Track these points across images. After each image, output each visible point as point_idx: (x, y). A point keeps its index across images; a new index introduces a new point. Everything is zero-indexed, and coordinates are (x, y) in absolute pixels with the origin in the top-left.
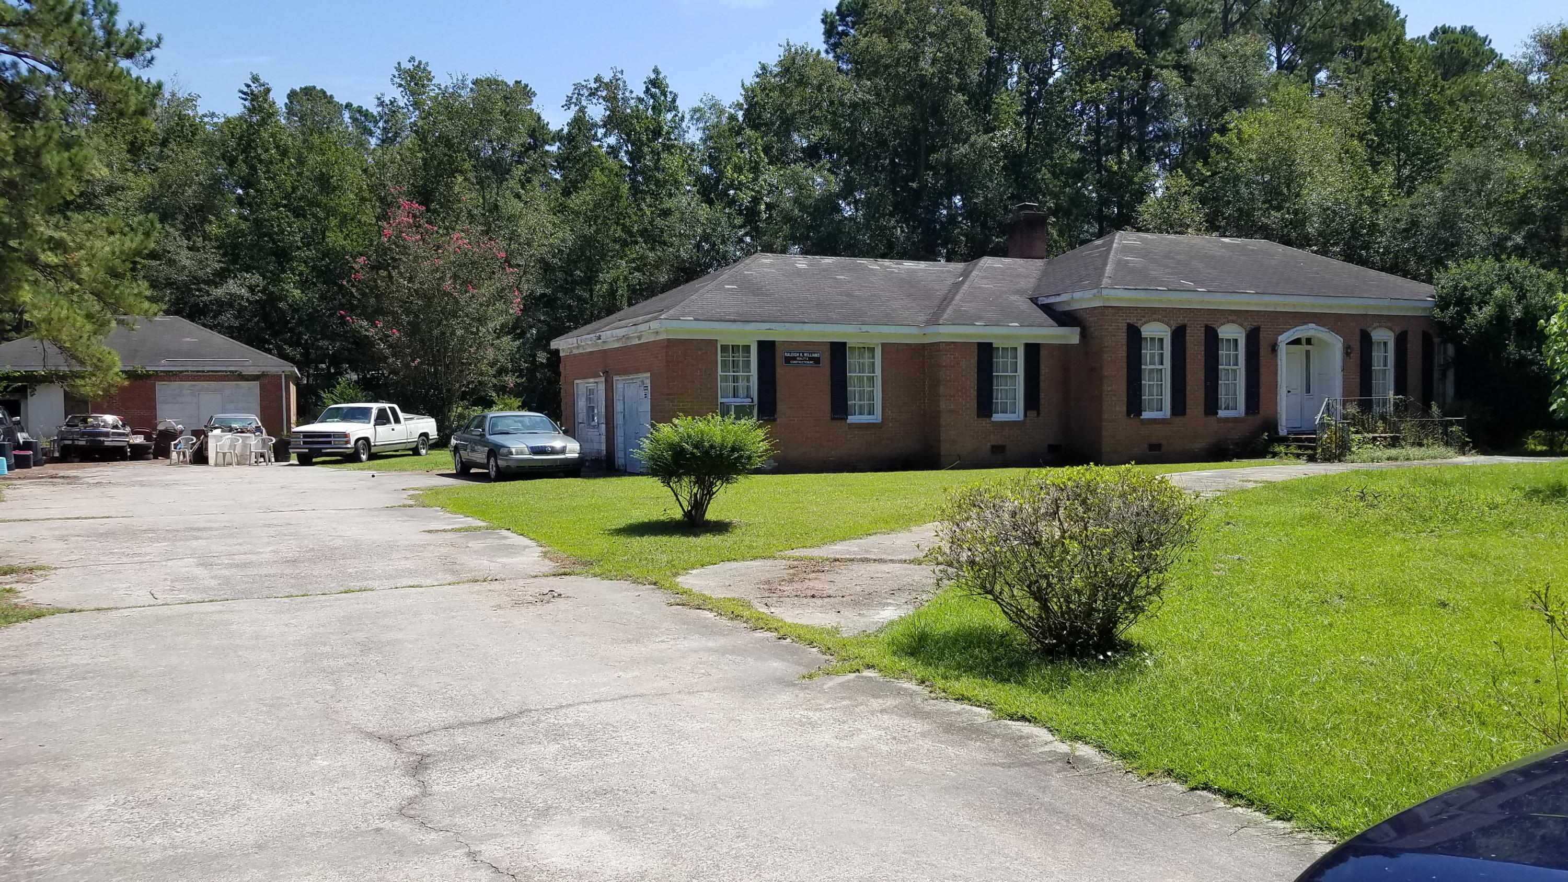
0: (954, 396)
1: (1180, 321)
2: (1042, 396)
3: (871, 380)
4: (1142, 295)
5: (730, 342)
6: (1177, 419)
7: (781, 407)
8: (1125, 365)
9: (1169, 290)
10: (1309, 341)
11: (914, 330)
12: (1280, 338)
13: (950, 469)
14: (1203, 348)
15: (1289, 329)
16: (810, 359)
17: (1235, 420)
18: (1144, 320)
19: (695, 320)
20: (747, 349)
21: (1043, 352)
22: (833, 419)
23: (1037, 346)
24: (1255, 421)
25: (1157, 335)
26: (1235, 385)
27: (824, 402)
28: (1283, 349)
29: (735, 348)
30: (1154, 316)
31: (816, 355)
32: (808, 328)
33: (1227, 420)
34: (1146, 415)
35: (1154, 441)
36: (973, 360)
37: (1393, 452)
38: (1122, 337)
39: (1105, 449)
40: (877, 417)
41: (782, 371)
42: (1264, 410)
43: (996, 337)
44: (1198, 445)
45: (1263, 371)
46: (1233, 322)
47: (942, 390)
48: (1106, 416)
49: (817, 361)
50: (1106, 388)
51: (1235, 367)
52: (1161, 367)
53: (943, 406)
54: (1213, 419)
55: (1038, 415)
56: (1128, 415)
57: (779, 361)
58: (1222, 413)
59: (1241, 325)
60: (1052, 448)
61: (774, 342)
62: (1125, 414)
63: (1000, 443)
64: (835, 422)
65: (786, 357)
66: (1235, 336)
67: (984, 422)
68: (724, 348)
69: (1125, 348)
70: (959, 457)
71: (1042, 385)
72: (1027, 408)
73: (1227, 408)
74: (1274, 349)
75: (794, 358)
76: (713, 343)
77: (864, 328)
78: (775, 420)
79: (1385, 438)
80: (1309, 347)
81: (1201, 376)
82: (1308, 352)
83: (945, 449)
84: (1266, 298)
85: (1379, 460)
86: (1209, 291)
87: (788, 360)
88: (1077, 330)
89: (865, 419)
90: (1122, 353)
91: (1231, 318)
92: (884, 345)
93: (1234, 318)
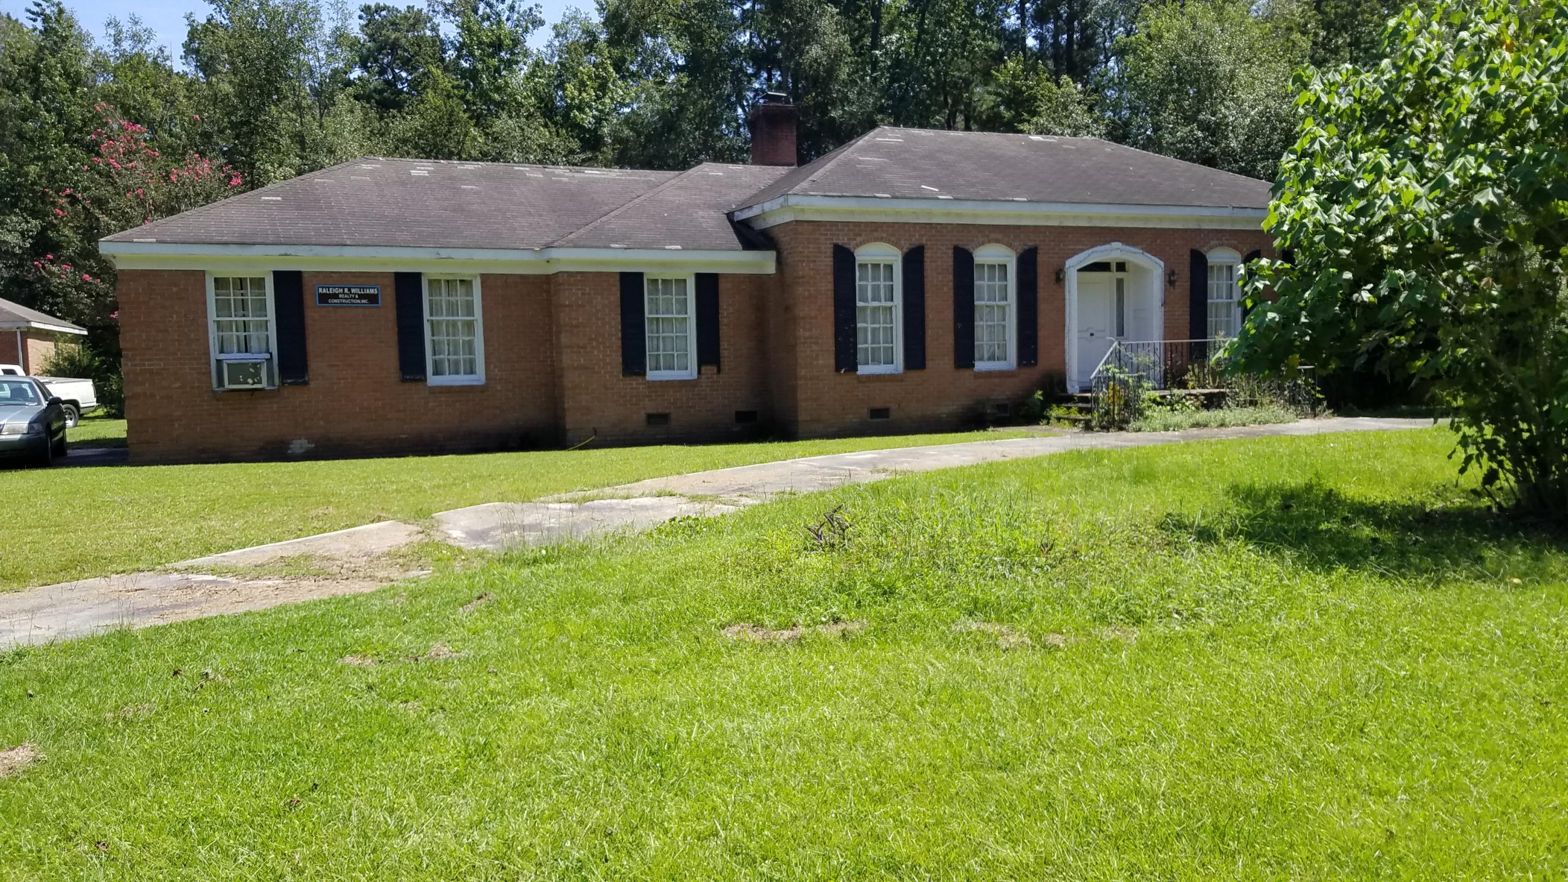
0: (584, 347)
1: (916, 241)
2: (724, 345)
3: (469, 326)
4: (851, 204)
5: (231, 272)
6: (915, 375)
7: (316, 364)
8: (831, 301)
9: (894, 197)
10: (1121, 267)
11: (526, 256)
12: (1069, 263)
13: (581, 448)
14: (951, 277)
15: (1082, 250)
16: (361, 297)
17: (1002, 374)
18: (859, 239)
19: (159, 242)
20: (258, 283)
21: (723, 286)
22: (404, 381)
23: (715, 277)
24: (1032, 374)
25: (882, 260)
26: (1004, 327)
27: (390, 357)
28: (1072, 277)
29: (241, 283)
30: (876, 234)
31: (372, 291)
32: (349, 252)
33: (989, 374)
34: (862, 370)
35: (878, 405)
36: (615, 296)
37: (1204, 415)
38: (826, 263)
39: (802, 416)
40: (479, 377)
41: (313, 314)
42: (1045, 362)
43: (649, 264)
44: (946, 409)
45: (1044, 308)
46: (997, 241)
47: (565, 339)
48: (802, 372)
49: (373, 299)
50: (801, 333)
51: (1003, 303)
52: (889, 304)
53: (567, 359)
54: (966, 374)
55: (719, 371)
56: (838, 369)
57: (310, 300)
58: (980, 366)
59: (1010, 245)
60: (741, 416)
61: (299, 274)
62: (833, 368)
63: (660, 411)
64: (407, 386)
65: (321, 295)
66: (1002, 261)
67: (634, 382)
68: (220, 283)
69: (830, 278)
70: (595, 431)
71: (724, 331)
72: (701, 362)
73: (992, 358)
74: (1059, 277)
75: (336, 296)
76: (198, 276)
77: (444, 253)
78: (306, 383)
79: (1196, 396)
80: (1120, 275)
81: (949, 314)
82: (1120, 283)
83: (571, 421)
84: (1044, 209)
85: (1178, 426)
86: (956, 199)
87: (324, 298)
88: (772, 255)
89: (462, 379)
90: (826, 285)
91: (992, 236)
92: (485, 278)
93: (1000, 236)
